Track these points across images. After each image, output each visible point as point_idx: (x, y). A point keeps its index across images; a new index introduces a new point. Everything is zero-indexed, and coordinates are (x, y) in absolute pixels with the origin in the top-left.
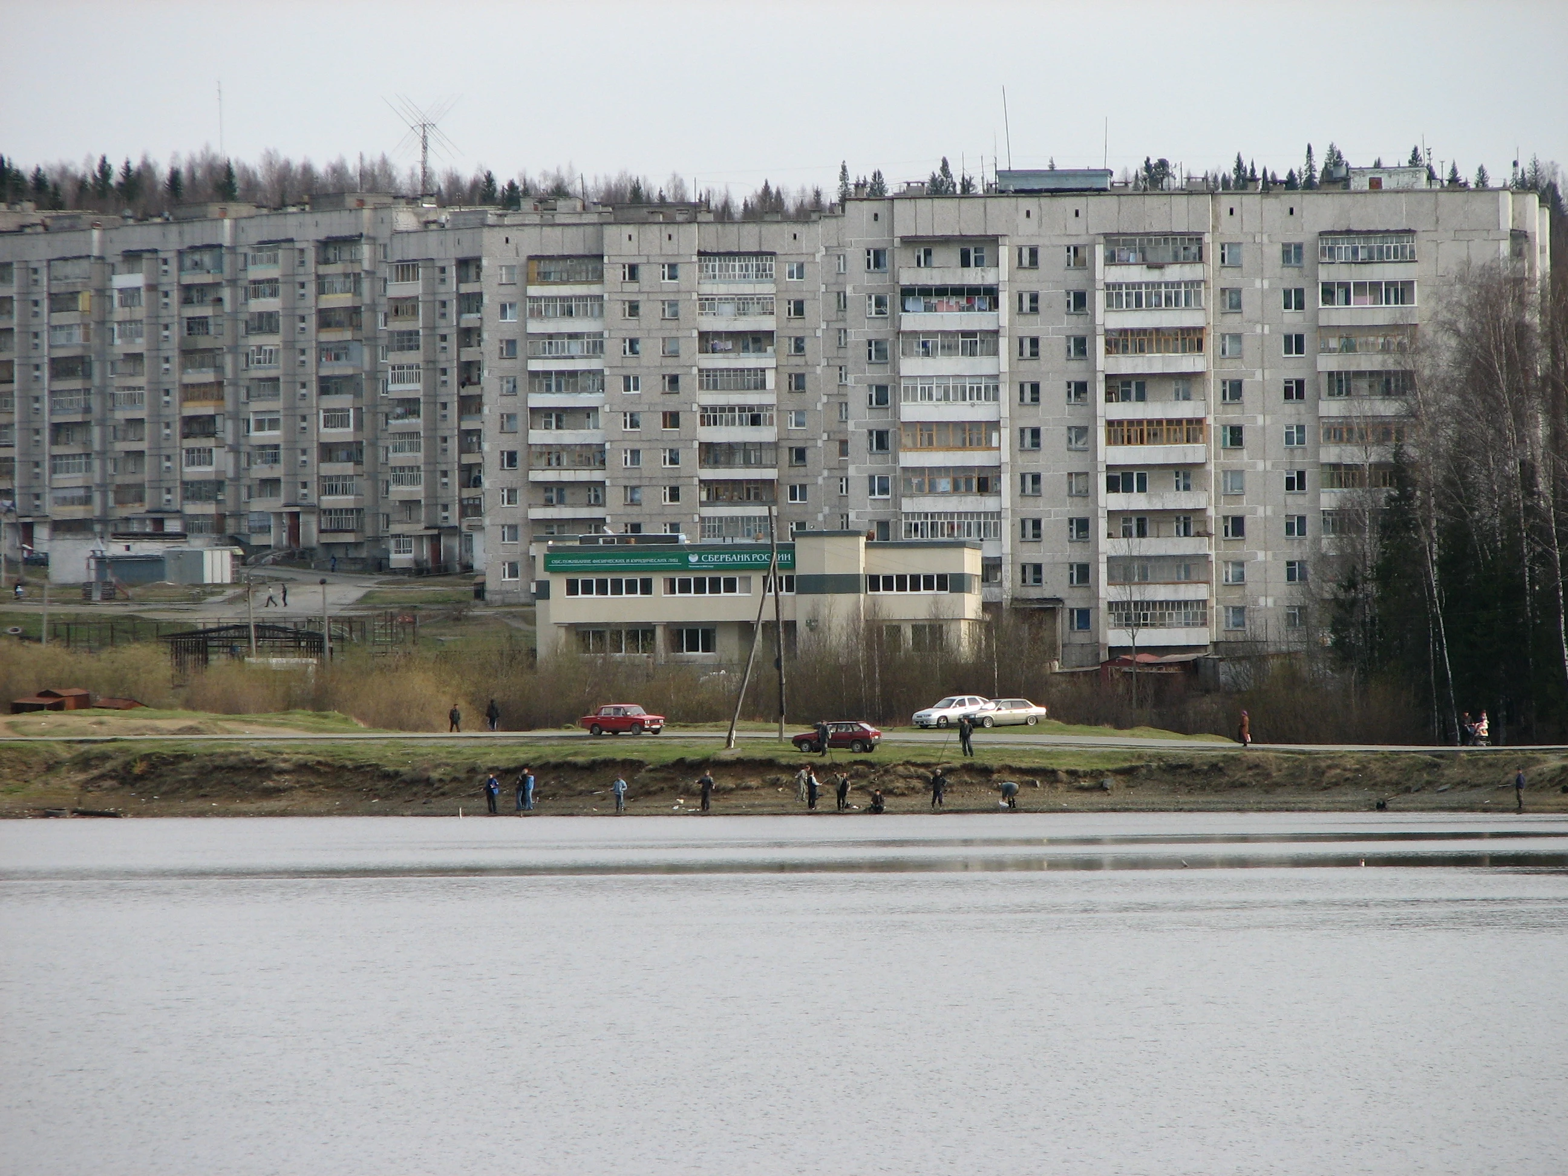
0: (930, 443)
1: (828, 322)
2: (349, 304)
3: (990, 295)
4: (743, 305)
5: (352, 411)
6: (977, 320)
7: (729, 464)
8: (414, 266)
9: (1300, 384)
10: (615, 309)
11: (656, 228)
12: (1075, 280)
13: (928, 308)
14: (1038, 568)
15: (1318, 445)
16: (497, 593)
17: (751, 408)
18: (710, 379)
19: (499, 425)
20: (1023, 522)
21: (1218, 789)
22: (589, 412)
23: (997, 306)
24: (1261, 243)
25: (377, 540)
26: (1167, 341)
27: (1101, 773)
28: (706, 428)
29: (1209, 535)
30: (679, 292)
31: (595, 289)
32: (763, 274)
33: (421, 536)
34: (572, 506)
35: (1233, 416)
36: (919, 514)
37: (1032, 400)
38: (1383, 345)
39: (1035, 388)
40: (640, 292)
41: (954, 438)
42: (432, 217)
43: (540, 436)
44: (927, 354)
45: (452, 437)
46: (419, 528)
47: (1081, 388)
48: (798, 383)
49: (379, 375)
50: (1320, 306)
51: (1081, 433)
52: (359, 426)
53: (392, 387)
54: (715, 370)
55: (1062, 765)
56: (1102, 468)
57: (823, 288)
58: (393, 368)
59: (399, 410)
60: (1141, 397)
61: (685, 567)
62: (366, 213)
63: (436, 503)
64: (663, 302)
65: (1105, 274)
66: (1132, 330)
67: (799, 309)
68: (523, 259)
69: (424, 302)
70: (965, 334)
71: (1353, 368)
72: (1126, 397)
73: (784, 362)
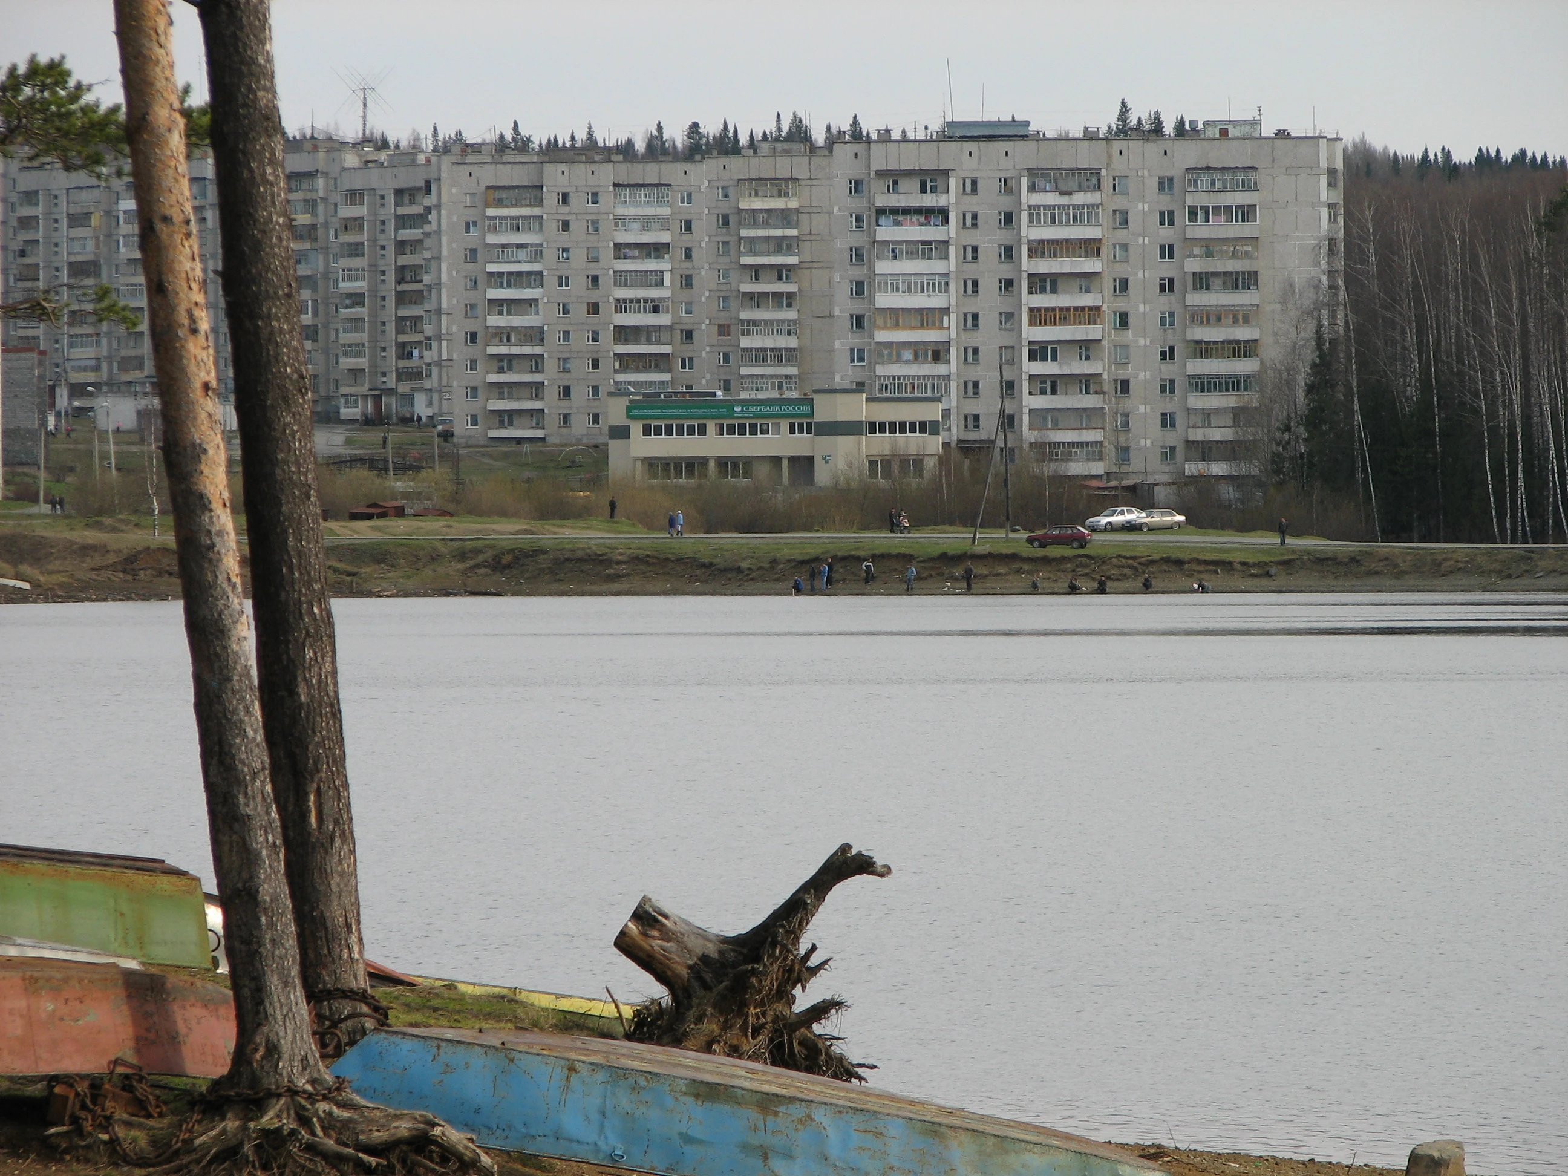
0: (897, 324)
1: (710, 237)
2: (308, 222)
3: (943, 214)
4: (647, 223)
5: (310, 302)
6: (933, 233)
7: (637, 342)
8: (360, 194)
9: (1171, 281)
10: (552, 227)
11: (582, 166)
12: (1006, 203)
13: (897, 224)
14: (976, 418)
15: (1185, 327)
16: (462, 437)
17: (653, 300)
18: (622, 279)
19: (464, 312)
20: (966, 383)
21: (1358, 576)
22: (532, 303)
23: (947, 222)
24: (1143, 177)
25: (328, 398)
26: (1074, 249)
27: (1266, 564)
28: (619, 315)
29: (1103, 393)
30: (599, 213)
31: (536, 211)
32: (661, 201)
33: (367, 396)
34: (519, 372)
35: (1122, 305)
36: (889, 377)
37: (973, 292)
38: (1233, 252)
39: (975, 284)
40: (570, 213)
41: (915, 321)
42: (370, 158)
43: (495, 321)
44: (895, 258)
45: (391, 322)
46: (364, 389)
47: (1009, 283)
48: (688, 281)
49: (331, 275)
50: (1187, 223)
51: (1009, 317)
52: (315, 313)
53: (342, 285)
54: (626, 272)
55: (1236, 557)
56: (1025, 343)
57: (706, 211)
58: (343, 270)
59: (348, 302)
60: (1054, 291)
61: (731, 415)
62: (321, 155)
63: (376, 370)
64: (587, 221)
65: (1027, 198)
66: (1048, 241)
67: (688, 226)
68: (483, 188)
69: (368, 221)
70: (924, 243)
71: (1211, 270)
72: (1043, 290)
73: (677, 266)
